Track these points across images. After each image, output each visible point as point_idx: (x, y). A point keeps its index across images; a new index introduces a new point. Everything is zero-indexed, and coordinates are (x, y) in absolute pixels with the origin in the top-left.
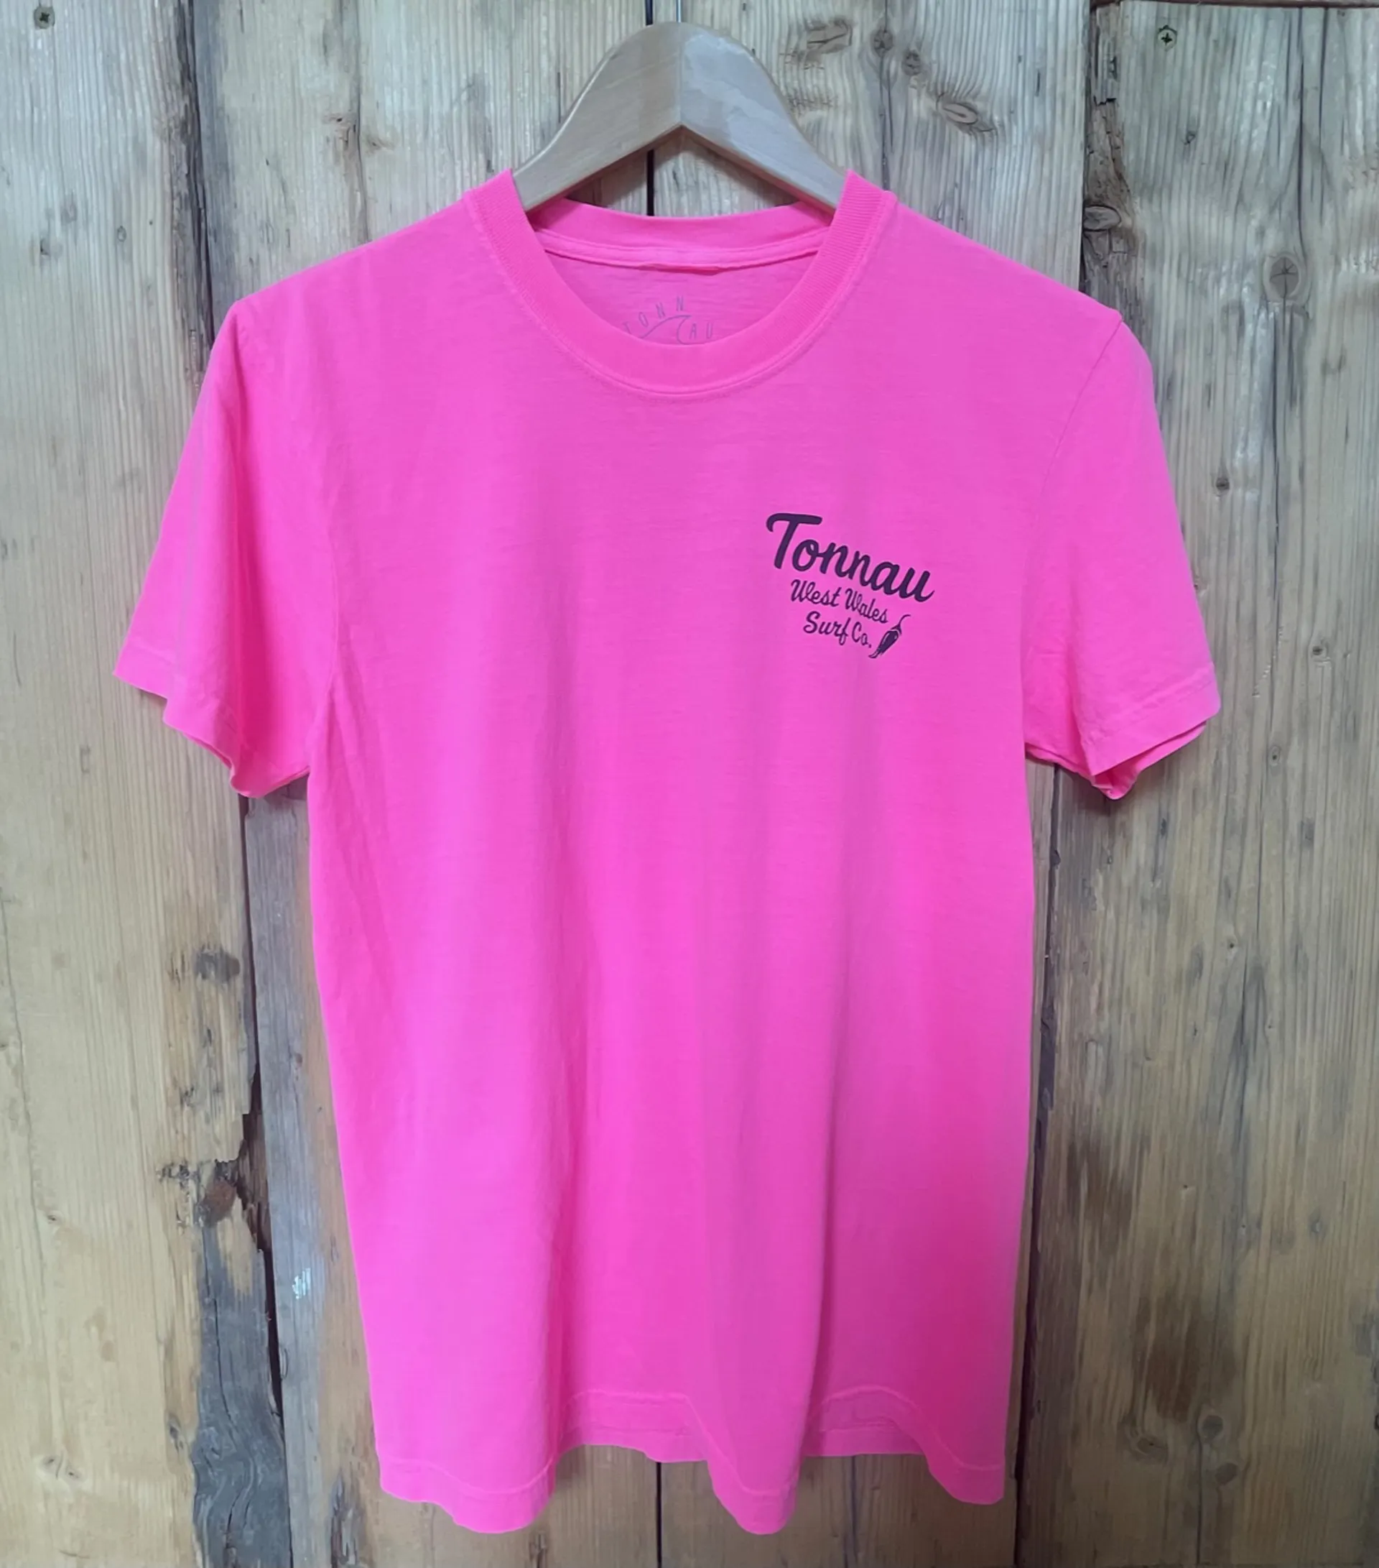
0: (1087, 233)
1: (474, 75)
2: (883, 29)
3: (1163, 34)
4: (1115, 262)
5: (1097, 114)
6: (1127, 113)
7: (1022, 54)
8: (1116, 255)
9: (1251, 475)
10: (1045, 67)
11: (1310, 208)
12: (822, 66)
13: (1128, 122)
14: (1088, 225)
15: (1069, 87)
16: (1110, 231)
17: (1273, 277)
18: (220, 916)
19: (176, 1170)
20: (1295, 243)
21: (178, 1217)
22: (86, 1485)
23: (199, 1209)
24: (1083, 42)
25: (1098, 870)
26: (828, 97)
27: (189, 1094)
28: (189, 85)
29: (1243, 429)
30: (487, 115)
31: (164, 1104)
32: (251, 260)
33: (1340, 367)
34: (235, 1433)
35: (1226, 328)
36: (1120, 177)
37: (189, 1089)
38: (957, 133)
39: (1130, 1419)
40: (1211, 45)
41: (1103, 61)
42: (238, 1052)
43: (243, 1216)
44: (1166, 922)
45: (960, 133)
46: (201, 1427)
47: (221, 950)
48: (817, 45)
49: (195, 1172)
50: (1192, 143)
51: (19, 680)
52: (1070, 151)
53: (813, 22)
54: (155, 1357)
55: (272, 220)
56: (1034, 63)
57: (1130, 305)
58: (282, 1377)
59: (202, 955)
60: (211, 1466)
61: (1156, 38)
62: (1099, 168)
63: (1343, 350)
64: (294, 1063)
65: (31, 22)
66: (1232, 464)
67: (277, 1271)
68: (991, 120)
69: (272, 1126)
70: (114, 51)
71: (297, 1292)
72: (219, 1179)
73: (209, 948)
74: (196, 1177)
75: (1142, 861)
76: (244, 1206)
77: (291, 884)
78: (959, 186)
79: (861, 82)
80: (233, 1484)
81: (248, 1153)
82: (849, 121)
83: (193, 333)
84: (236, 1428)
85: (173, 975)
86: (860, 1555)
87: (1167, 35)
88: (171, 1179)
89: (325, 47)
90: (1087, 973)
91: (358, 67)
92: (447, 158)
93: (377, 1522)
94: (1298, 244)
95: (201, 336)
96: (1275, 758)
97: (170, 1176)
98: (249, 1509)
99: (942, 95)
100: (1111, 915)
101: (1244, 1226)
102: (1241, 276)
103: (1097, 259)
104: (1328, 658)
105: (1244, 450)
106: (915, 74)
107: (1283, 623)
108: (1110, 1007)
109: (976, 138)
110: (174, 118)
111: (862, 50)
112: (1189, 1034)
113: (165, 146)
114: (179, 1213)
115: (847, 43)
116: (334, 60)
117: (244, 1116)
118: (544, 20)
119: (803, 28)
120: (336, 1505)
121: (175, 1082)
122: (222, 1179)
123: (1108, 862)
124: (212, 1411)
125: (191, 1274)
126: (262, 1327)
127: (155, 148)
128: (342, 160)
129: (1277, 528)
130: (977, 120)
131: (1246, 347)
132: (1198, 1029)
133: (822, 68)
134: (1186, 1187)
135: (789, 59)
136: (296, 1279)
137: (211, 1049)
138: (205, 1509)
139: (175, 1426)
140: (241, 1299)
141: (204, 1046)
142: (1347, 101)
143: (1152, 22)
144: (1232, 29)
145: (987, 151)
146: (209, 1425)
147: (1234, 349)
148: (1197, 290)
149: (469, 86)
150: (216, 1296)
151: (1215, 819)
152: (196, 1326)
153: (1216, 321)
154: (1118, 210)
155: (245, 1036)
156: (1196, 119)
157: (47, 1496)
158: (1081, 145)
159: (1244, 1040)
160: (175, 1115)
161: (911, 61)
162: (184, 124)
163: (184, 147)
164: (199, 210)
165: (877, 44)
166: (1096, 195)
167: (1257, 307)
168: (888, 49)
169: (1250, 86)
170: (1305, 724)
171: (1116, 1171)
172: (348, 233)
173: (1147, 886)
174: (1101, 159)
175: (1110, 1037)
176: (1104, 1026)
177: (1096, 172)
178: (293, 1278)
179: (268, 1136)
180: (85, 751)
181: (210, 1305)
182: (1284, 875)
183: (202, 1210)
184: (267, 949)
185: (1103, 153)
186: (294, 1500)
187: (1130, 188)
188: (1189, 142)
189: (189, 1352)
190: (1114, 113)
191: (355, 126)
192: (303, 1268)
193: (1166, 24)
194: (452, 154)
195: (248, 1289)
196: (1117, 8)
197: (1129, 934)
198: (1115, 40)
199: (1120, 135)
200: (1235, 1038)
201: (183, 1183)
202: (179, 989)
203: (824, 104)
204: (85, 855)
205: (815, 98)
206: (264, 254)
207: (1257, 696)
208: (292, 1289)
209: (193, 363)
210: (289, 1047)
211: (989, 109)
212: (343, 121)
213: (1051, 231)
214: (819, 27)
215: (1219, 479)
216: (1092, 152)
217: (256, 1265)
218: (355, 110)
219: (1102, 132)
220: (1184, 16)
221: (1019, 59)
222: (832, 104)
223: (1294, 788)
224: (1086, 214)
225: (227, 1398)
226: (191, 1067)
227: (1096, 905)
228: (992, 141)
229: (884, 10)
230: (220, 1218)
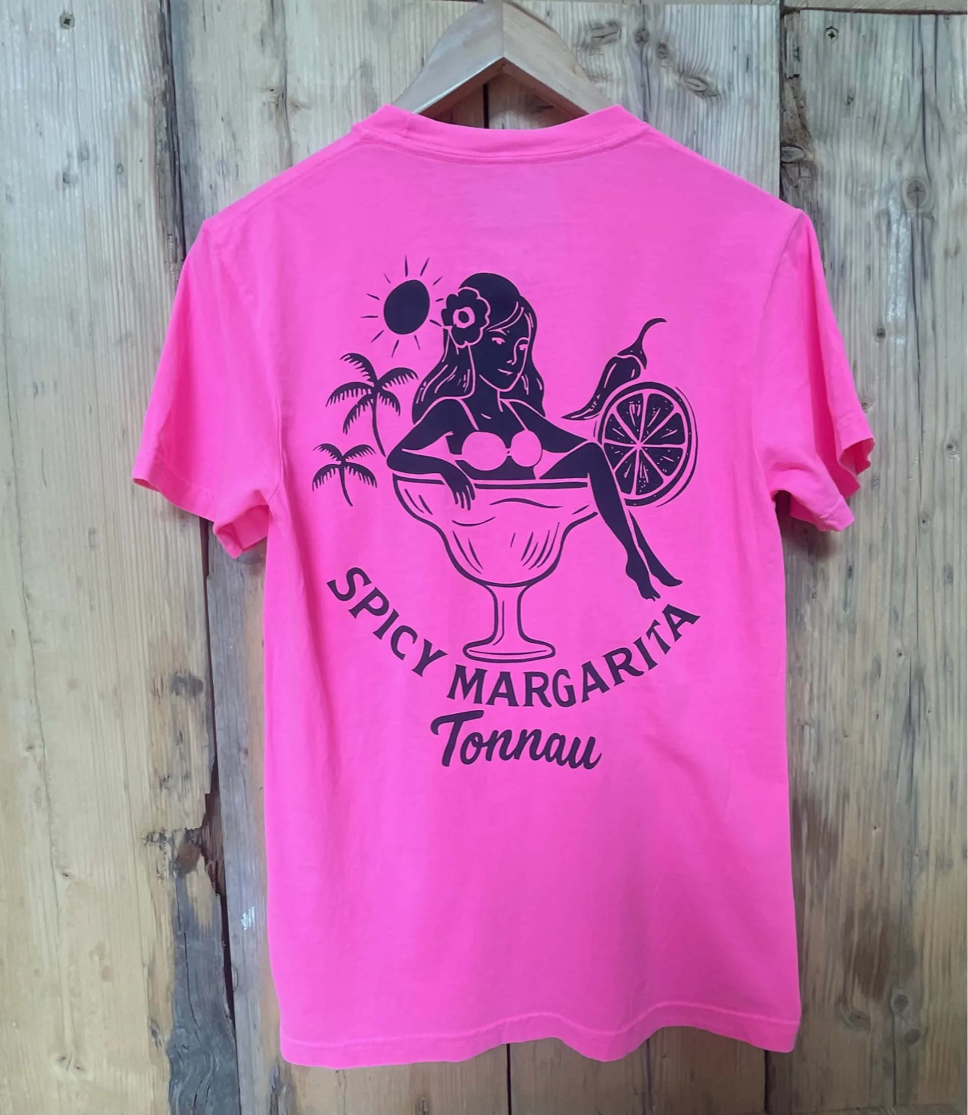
0: (783, 164)
1: (365, 60)
2: (642, 29)
3: (829, 32)
4: (803, 183)
5: (787, 85)
6: (808, 84)
7: (736, 45)
8: (804, 179)
9: (899, 326)
10: (751, 54)
11: (932, 147)
12: (601, 53)
13: (808, 91)
14: (784, 160)
15: (768, 68)
16: (799, 163)
17: (908, 193)
18: (189, 649)
19: (156, 837)
20: (922, 171)
21: (158, 871)
22: (90, 1076)
23: (173, 866)
24: (776, 36)
25: (806, 603)
26: (606, 74)
27: (166, 779)
28: (169, 67)
29: (893, 296)
30: (374, 86)
31: (148, 788)
32: (211, 186)
33: (956, 253)
34: (199, 1032)
35: (879, 228)
36: (804, 127)
37: (166, 776)
38: (694, 98)
39: (843, 999)
40: (861, 39)
41: (790, 50)
42: (202, 748)
43: (205, 869)
44: (854, 637)
45: (696, 97)
46: (175, 1028)
47: (190, 674)
48: (598, 39)
49: (170, 838)
50: (851, 104)
51: (45, 482)
52: (770, 107)
53: (596, 24)
54: (141, 975)
55: (225, 159)
56: (744, 50)
57: (814, 213)
58: (234, 989)
59: (176, 677)
60: (181, 1059)
61: (825, 33)
62: (790, 121)
63: (958, 241)
64: (242, 755)
65: (58, 24)
66: (886, 319)
67: (230, 910)
68: (717, 90)
69: (226, 802)
70: (115, 43)
71: (245, 925)
72: (188, 843)
73: (181, 672)
74: (171, 842)
75: (836, 595)
76: (206, 863)
77: (240, 625)
78: (696, 132)
79: (628, 64)
80: (198, 1072)
81: (208, 823)
82: (621, 90)
83: (171, 237)
84: (200, 1030)
85: (155, 692)
86: (654, 1108)
87: (832, 32)
88: (153, 843)
89: (262, 41)
90: (801, 676)
91: (285, 55)
92: (347, 115)
93: (304, 1096)
94: (925, 173)
95: (176, 239)
96: (924, 522)
97: (152, 841)
98: (210, 1090)
99: (683, 72)
100: (816, 634)
101: (917, 856)
102: (888, 192)
103: (791, 182)
104: (958, 452)
105: (894, 310)
106: (665, 58)
107: (926, 428)
108: (818, 701)
109: (707, 100)
110: (157, 89)
111: (628, 41)
112: (874, 718)
113: (151, 109)
114: (159, 869)
115: (618, 38)
116: (268, 51)
117: (206, 795)
118: (412, 24)
119: (588, 28)
120: (274, 1084)
121: (156, 771)
122: (190, 842)
123: (813, 597)
124: (183, 1015)
125: (168, 913)
126: (219, 952)
127: (144, 109)
128: (274, 118)
129: (919, 364)
130: (707, 89)
131: (893, 241)
132: (879, 714)
133: (603, 55)
134: (875, 828)
135: (579, 48)
136: (244, 915)
137: (182, 746)
138: (177, 1091)
139: (155, 1028)
140: (204, 931)
141: (177, 745)
142: (953, 77)
143: (822, 24)
144: (875, 28)
145: (715, 109)
146: (180, 1027)
147: (884, 241)
148: (858, 201)
149: (361, 67)
150: (185, 930)
151: (885, 565)
152: (171, 952)
153: (872, 223)
154: (804, 149)
155: (206, 736)
156: (854, 87)
157: (60, 1085)
158: (777, 104)
159: (912, 723)
160: (156, 796)
161: (662, 50)
162: (164, 94)
163: (164, 109)
164: (175, 152)
165: (638, 39)
166: (789, 139)
167: (899, 213)
168: (646, 42)
169: (889, 66)
170: (944, 498)
171: (826, 820)
172: (279, 167)
173: (842, 614)
174: (791, 115)
175: (819, 722)
176: (814, 713)
177: (787, 124)
178: (242, 914)
179: (224, 809)
180: (92, 532)
181: (181, 936)
182: (934, 603)
183: (175, 866)
184: (223, 672)
185: (792, 111)
186: (243, 1082)
187: (811, 133)
188: (849, 104)
189: (165, 972)
190: (799, 84)
191: (283, 94)
192: (249, 907)
193: (831, 25)
194: (350, 112)
195: (209, 924)
196: (798, 15)
197: (829, 648)
198: (797, 36)
199: (804, 99)
200: (905, 720)
201: (162, 847)
202: (159, 703)
203: (604, 78)
204: (92, 608)
205: (598, 75)
206: (220, 181)
207: (910, 480)
208: (241, 923)
209: (171, 256)
210: (239, 744)
211: (715, 83)
212: (275, 91)
213: (759, 162)
214: (599, 27)
215: (878, 330)
216: (785, 110)
217: (214, 907)
218: (283, 82)
219: (791, 96)
220: (843, 20)
221: (734, 48)
222: (609, 78)
223: (938, 542)
224: (783, 152)
225: (194, 1007)
226: (168, 760)
227: (806, 628)
228: (718, 103)
229: (642, 16)
230: (188, 871)
